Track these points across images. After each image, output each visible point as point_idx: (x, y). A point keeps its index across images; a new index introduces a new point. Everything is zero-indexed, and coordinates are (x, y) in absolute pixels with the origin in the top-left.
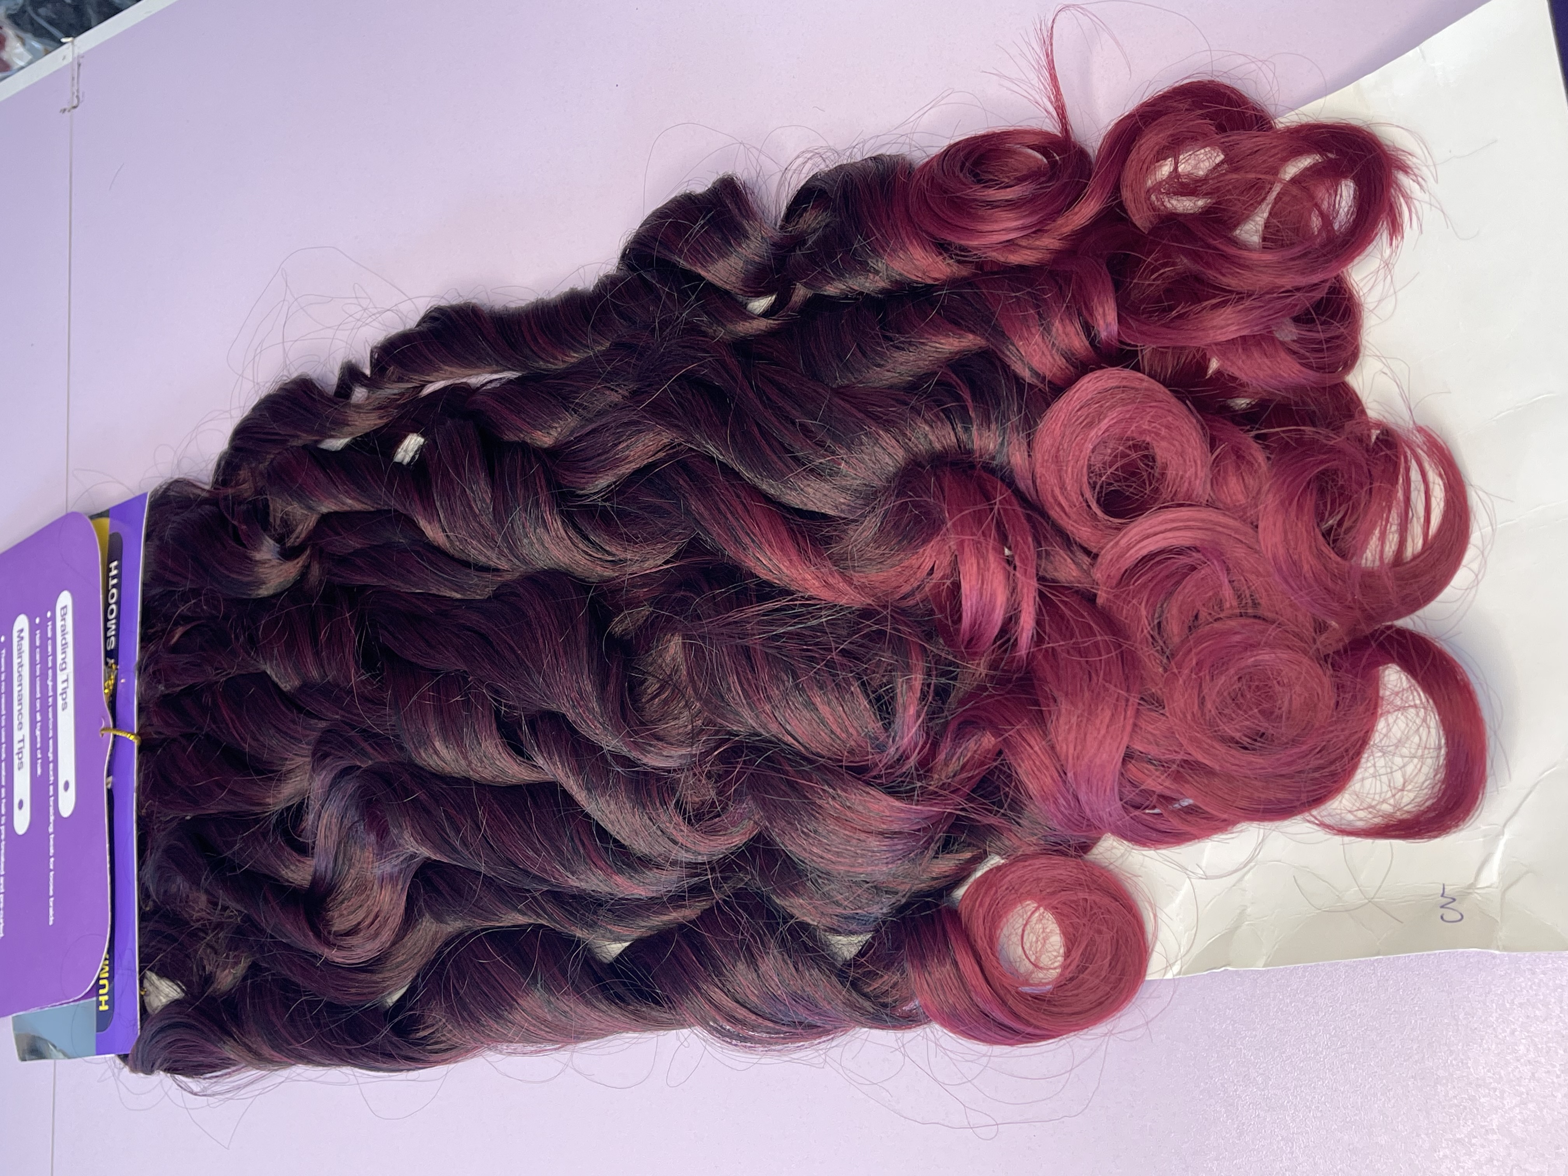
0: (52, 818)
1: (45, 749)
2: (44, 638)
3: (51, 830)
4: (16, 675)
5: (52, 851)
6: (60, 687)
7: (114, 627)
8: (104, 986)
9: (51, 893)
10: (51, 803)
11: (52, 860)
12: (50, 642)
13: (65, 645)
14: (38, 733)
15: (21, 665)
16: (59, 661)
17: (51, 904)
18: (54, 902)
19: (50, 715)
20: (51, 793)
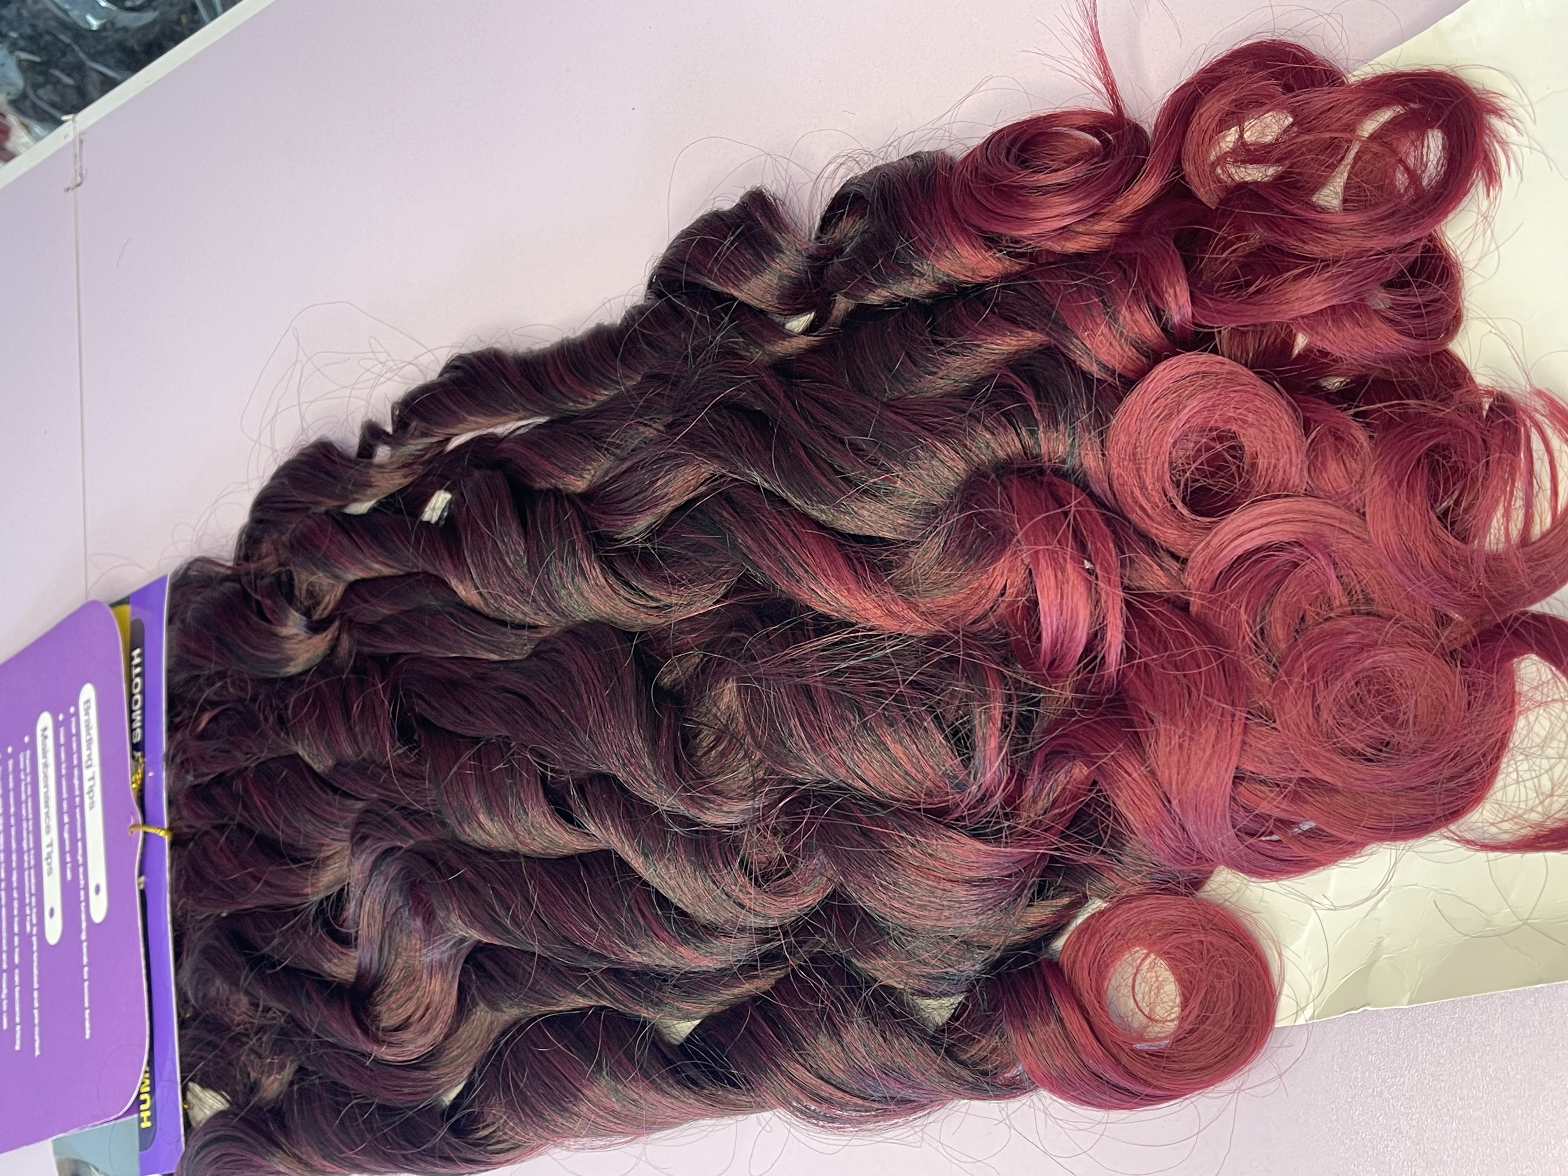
0: (84, 925)
1: (74, 852)
2: (69, 736)
3: (84, 937)
4: (41, 776)
5: (85, 960)
6: (87, 785)
7: (139, 718)
8: (144, 1102)
9: (87, 1004)
10: (83, 909)
11: (86, 969)
12: (74, 739)
13: (89, 741)
14: (66, 835)
15: (46, 765)
16: (84, 758)
17: (87, 1016)
18: (90, 1014)
19: (78, 816)
20: (82, 898)
